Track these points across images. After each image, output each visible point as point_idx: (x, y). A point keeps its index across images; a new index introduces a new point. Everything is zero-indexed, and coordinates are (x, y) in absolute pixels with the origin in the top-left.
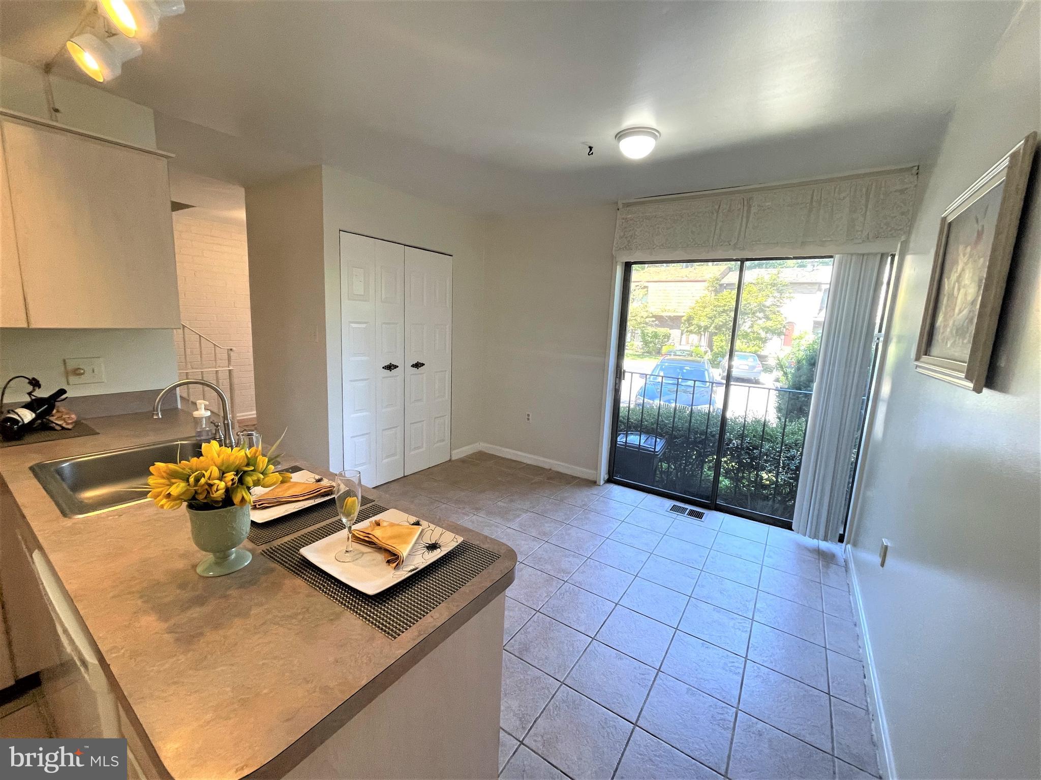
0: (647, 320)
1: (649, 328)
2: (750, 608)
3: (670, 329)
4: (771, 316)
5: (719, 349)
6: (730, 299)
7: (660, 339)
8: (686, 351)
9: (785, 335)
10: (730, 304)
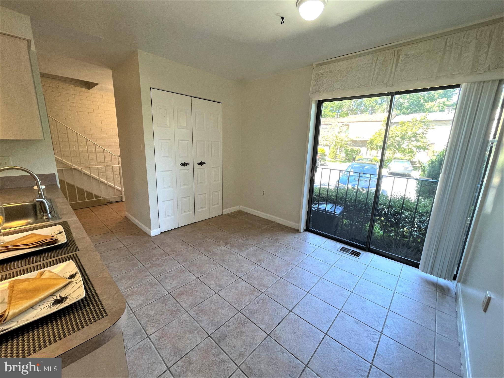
0: (348, 142)
1: (349, 147)
2: (381, 323)
3: (361, 147)
4: (420, 139)
5: (388, 158)
6: (396, 130)
7: (355, 153)
8: (369, 159)
9: (428, 150)
10: (395, 133)
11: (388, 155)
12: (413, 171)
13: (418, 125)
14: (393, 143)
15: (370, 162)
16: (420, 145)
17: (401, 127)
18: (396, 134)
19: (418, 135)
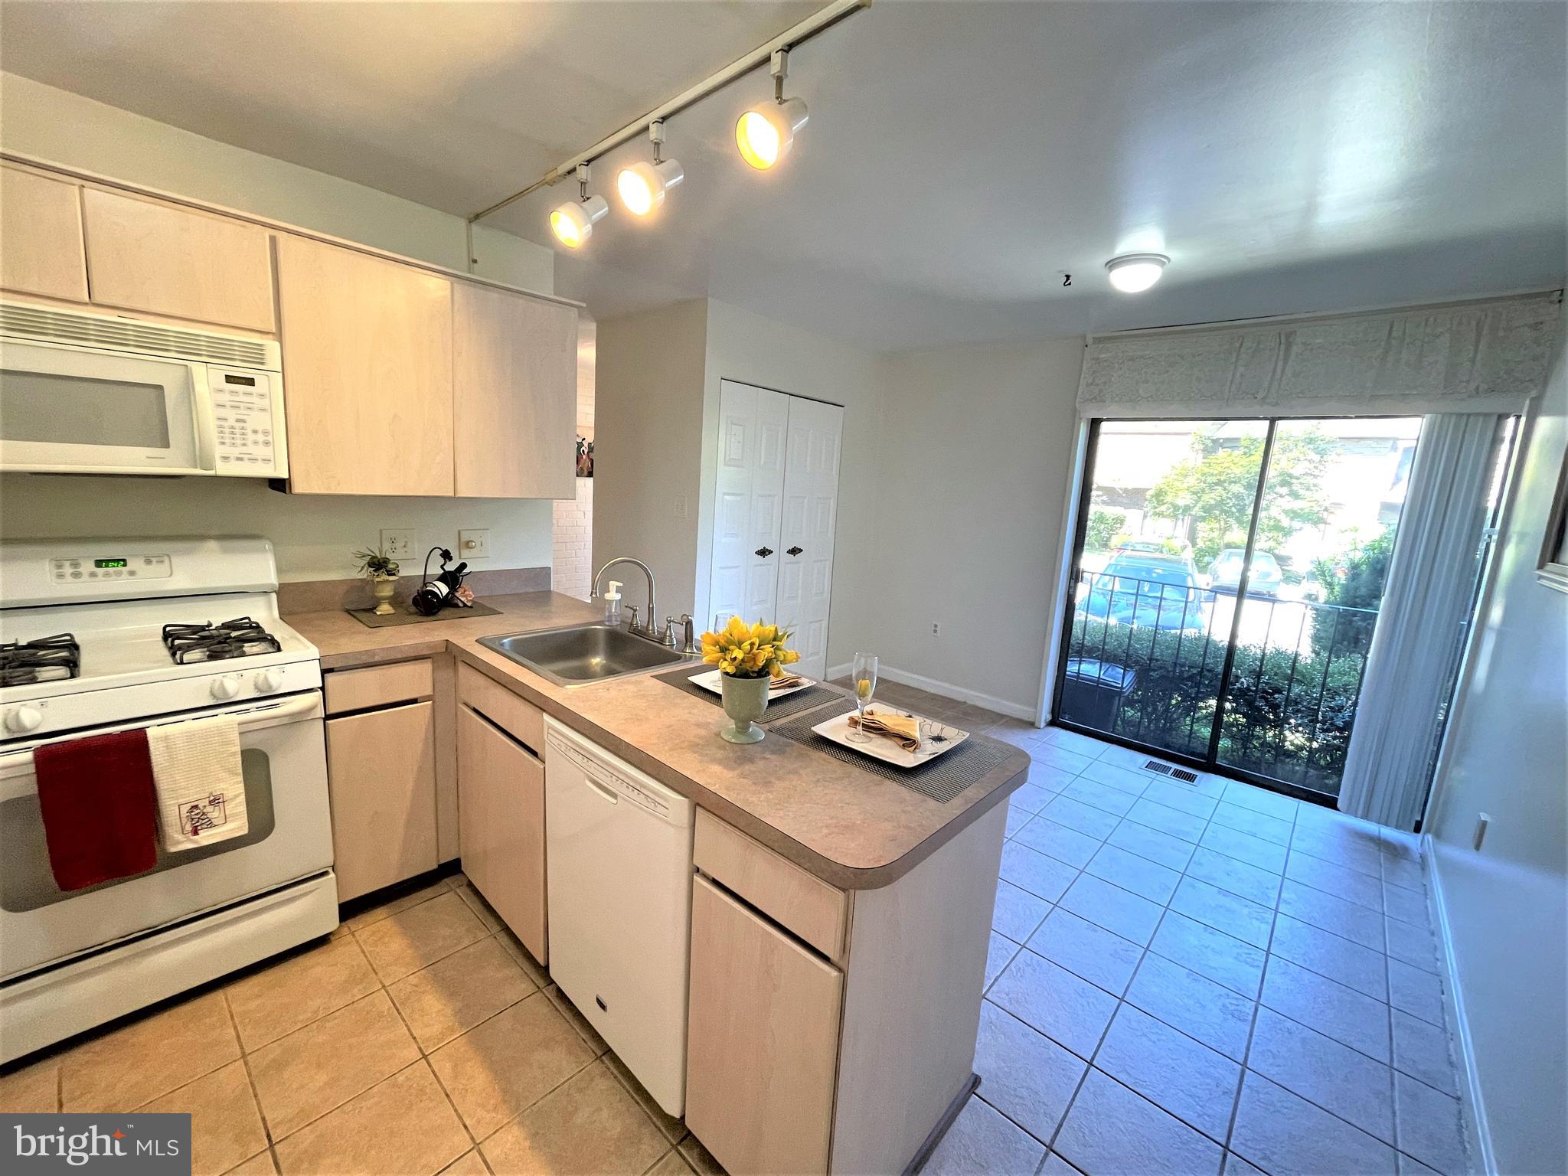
2: (1272, 897)
3: (1125, 508)
4: (1301, 492)
5: (1207, 543)
6: (1231, 464)
7: (1108, 524)
8: (1152, 544)
9: (1326, 523)
10: (1230, 471)
11: (1206, 535)
12: (1284, 584)
13: (1295, 450)
14: (1222, 500)
15: (1157, 555)
16: (1302, 510)
17: (1245, 454)
18: (1233, 475)
19: (1294, 481)
